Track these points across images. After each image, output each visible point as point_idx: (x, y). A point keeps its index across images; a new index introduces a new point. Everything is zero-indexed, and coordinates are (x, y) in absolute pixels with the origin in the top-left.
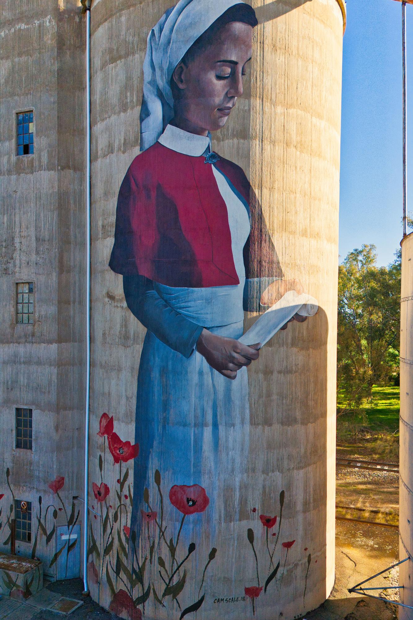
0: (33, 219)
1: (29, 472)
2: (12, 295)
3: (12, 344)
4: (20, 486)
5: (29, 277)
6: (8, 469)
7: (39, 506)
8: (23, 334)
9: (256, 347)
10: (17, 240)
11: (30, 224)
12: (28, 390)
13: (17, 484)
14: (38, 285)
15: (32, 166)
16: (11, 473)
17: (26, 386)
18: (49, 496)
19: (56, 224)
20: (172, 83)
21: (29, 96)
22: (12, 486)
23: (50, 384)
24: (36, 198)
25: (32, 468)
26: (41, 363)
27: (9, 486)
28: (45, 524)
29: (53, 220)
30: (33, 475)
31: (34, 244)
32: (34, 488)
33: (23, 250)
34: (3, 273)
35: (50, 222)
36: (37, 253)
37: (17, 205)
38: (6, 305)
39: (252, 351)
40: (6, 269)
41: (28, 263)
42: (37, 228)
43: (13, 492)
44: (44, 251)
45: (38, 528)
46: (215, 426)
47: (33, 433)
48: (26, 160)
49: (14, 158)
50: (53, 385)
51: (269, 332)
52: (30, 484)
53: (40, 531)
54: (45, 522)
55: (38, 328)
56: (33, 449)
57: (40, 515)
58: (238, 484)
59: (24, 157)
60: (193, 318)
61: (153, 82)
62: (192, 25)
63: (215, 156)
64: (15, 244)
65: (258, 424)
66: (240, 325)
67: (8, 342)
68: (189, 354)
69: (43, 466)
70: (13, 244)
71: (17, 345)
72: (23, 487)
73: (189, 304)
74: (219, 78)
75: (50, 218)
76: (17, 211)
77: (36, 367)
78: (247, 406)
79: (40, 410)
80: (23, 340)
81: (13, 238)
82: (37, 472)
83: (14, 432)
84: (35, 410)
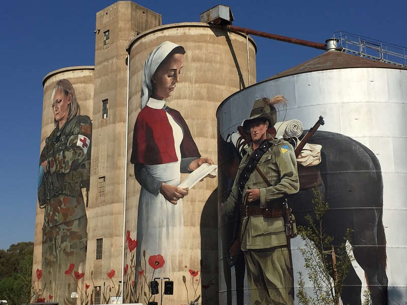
3: (96, 208)
5: (104, 174)
7: (104, 287)
8: (100, 202)
9: (187, 190)
10: (100, 158)
11: (105, 149)
13: (96, 278)
14: (107, 177)
15: (107, 123)
16: (93, 273)
17: (101, 227)
18: (108, 281)
20: (152, 81)
21: (107, 93)
22: (93, 280)
25: (102, 268)
26: (107, 214)
30: (102, 272)
31: (106, 158)
32: (102, 278)
33: (102, 162)
36: (107, 162)
37: (101, 141)
38: (94, 189)
39: (185, 191)
40: (95, 172)
41: (104, 168)
42: (107, 151)
43: (94, 283)
44: (110, 160)
46: (168, 226)
48: (105, 120)
49: (100, 120)
51: (194, 182)
53: (104, 300)
54: (106, 295)
55: (106, 198)
56: (103, 259)
57: (104, 292)
58: (178, 254)
60: (159, 178)
61: (145, 82)
62: (159, 58)
63: (168, 108)
65: (188, 226)
66: (179, 179)
68: (157, 195)
69: (106, 266)
70: (98, 160)
73: (157, 172)
74: (169, 76)
76: (100, 144)
77: (105, 217)
78: (182, 217)
80: (100, 205)
81: (98, 157)
82: (104, 270)
83: (95, 252)
84: (104, 238)
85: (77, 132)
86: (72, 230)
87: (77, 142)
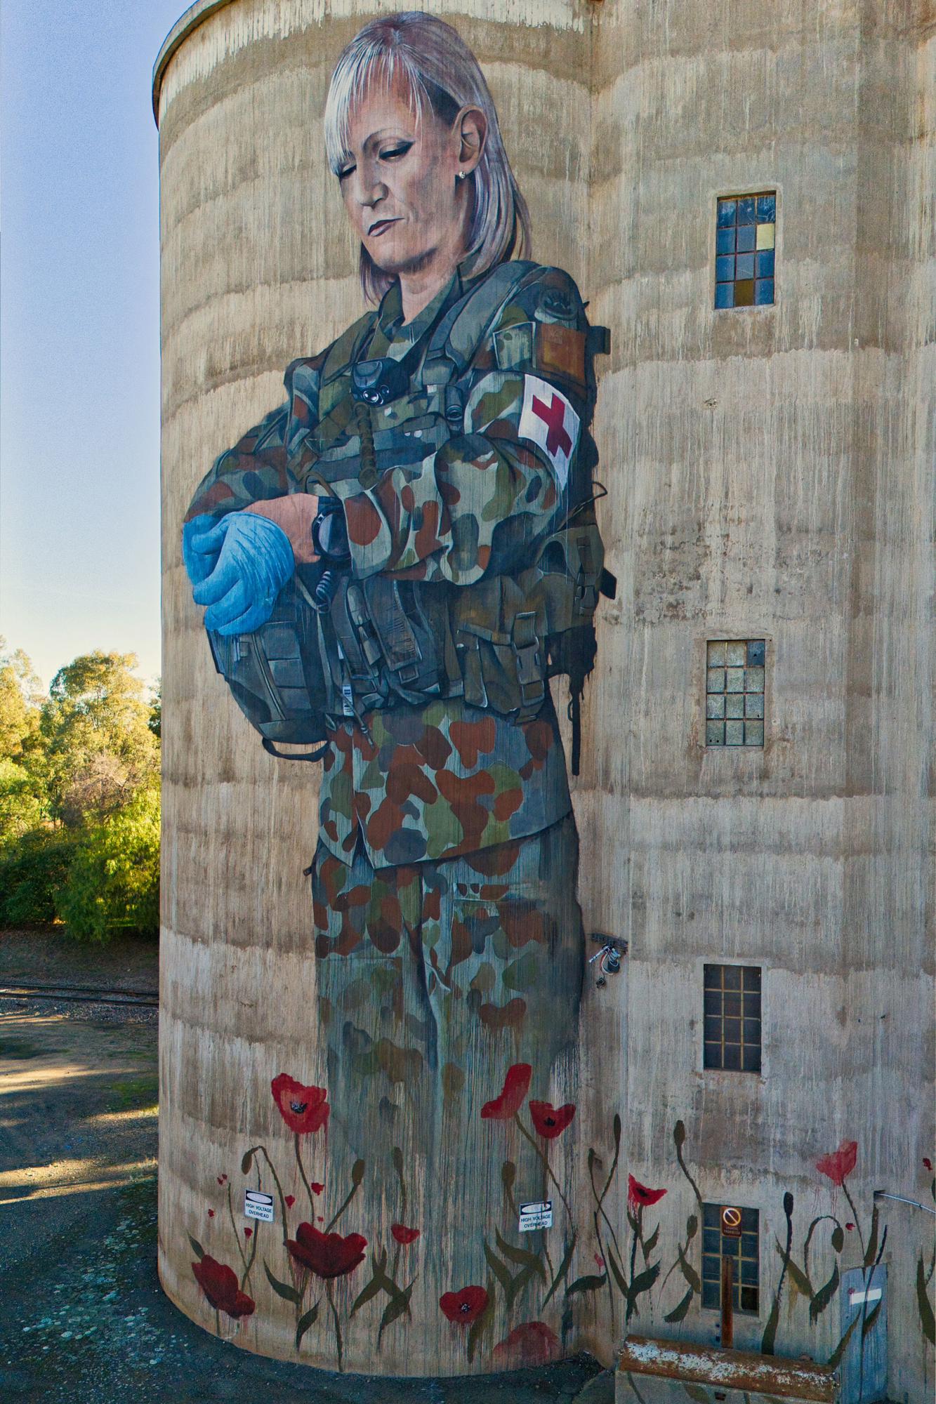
0: (770, 475)
1: (749, 1132)
2: (695, 671)
3: (691, 799)
4: (720, 1167)
5: (753, 626)
6: (680, 1125)
7: (785, 1219)
8: (730, 773)
10: (713, 532)
11: (758, 488)
12: (746, 917)
13: (712, 1160)
14: (780, 646)
15: (770, 335)
16: (688, 1134)
17: (741, 907)
18: (817, 1191)
19: (844, 487)
21: (764, 153)
22: (693, 1169)
23: (820, 901)
24: (781, 419)
25: (760, 1121)
26: (790, 846)
27: (684, 1169)
28: (806, 1265)
29: (836, 478)
30: (763, 1139)
31: (770, 540)
32: (766, 1172)
33: (732, 554)
34: (665, 616)
35: (824, 482)
36: (782, 561)
37: (716, 439)
38: (673, 698)
40: (675, 603)
41: (750, 590)
42: (779, 498)
43: (697, 1183)
44: (803, 557)
45: (783, 1276)
47: (765, 1029)
48: (749, 320)
49: (707, 314)
50: (830, 904)
52: (755, 1161)
53: (788, 1283)
54: (806, 1259)
55: (781, 759)
56: (766, 1070)
57: (789, 1241)
59: (742, 312)
64: (706, 539)
67: (680, 795)
69: (799, 1116)
70: (698, 540)
71: (710, 801)
72: (729, 1171)
75: (825, 474)
76: (715, 453)
77: (774, 857)
79: (788, 968)
80: (731, 788)
81: (699, 524)
82: (778, 1131)
83: (700, 1027)
84: (768, 969)
85: (516, 359)
86: (513, 891)
87: (518, 416)
